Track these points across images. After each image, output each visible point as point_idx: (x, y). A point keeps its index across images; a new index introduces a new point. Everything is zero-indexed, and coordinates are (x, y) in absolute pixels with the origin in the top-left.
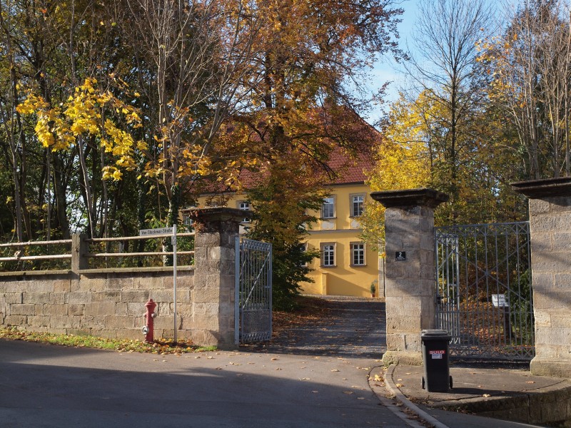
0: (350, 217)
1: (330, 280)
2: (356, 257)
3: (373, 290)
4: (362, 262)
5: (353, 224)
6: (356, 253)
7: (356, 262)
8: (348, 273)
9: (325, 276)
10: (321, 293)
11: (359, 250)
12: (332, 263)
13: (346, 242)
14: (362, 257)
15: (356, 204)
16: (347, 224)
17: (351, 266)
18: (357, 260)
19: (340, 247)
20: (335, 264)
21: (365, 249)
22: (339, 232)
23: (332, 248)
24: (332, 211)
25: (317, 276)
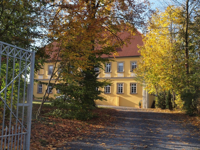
0: (130, 72)
1: (120, 99)
2: (133, 90)
3: (140, 105)
4: (135, 92)
5: (132, 75)
6: (133, 87)
7: (133, 92)
8: (129, 96)
9: (118, 98)
10: (117, 105)
11: (134, 86)
12: (122, 92)
13: (128, 83)
14: (135, 90)
15: (133, 66)
16: (129, 75)
17: (130, 93)
18: (133, 91)
19: (126, 85)
20: (123, 92)
21: (136, 86)
22: (125, 78)
23: (122, 85)
24: (122, 69)
25: (115, 98)
